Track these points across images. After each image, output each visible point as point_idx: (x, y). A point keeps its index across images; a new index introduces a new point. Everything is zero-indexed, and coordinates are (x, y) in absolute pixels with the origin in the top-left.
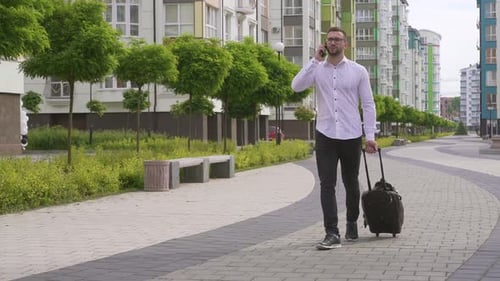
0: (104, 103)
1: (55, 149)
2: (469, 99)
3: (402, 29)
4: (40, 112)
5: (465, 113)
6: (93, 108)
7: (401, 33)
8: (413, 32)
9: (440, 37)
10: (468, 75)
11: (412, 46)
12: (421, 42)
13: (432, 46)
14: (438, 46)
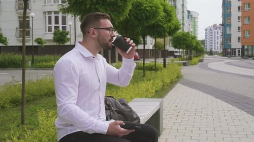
0: (45, 40)
1: (9, 67)
2: (208, 41)
3: (185, 10)
4: (8, 45)
5: (207, 46)
6: (39, 43)
7: (185, 11)
8: (189, 12)
9: (198, 14)
10: (208, 30)
11: (188, 18)
12: (191, 16)
13: (195, 18)
14: (197, 18)
